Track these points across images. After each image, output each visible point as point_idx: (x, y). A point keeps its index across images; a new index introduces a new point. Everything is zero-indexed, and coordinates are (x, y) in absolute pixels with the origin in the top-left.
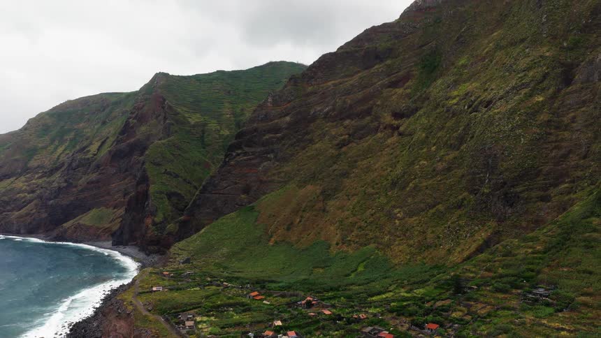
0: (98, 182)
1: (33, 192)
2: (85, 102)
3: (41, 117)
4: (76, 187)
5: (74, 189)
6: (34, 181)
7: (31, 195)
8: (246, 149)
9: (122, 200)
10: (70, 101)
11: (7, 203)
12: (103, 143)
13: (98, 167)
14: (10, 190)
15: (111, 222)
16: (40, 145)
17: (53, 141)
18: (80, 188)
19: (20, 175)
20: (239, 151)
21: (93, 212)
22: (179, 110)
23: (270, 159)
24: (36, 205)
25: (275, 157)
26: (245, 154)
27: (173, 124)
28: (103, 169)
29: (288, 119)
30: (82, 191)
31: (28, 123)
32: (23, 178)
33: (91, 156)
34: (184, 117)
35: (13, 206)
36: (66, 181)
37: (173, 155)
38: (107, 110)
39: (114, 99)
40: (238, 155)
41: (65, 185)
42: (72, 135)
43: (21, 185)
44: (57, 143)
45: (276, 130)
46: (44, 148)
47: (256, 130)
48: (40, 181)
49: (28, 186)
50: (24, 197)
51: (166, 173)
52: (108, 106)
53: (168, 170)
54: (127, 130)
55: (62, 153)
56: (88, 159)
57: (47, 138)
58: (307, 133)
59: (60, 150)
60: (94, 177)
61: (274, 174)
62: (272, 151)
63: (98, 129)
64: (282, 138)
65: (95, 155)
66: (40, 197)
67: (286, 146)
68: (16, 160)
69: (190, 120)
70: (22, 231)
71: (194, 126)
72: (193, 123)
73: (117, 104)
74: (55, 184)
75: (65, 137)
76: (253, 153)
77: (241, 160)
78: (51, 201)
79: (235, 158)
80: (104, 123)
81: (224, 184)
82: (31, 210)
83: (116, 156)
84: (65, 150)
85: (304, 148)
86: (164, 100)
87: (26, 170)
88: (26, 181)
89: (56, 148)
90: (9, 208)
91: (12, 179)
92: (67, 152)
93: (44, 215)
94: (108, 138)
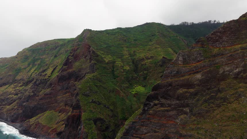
0: (50, 94)
1: (17, 94)
2: (46, 44)
3: (24, 51)
4: (38, 96)
5: (37, 98)
6: (18, 88)
7: (16, 96)
8: (163, 101)
9: (64, 107)
10: (39, 43)
11: (3, 100)
12: (54, 69)
13: (51, 84)
14: (5, 93)
15: (57, 124)
16: (22, 67)
17: (29, 65)
18: (40, 97)
19: (11, 83)
20: (157, 102)
21: (47, 113)
22: (98, 53)
23: (186, 113)
24: (17, 103)
25: (191, 111)
26: (162, 105)
27: (95, 64)
28: (53, 87)
29: (199, 76)
30: (41, 99)
31: (18, 54)
32: (12, 86)
33: (47, 77)
34: (102, 58)
35: (6, 102)
36: (33, 92)
37: (97, 86)
38: (58, 49)
39: (61, 43)
40: (155, 105)
41: (32, 94)
42: (39, 62)
43: (11, 90)
44: (31, 66)
45: (189, 85)
46: (25, 68)
47: (170, 85)
48: (21, 88)
49: (15, 90)
50: (12, 97)
51: (93, 102)
52: (58, 46)
53: (94, 100)
54: (67, 63)
55: (33, 72)
56: (46, 79)
57: (26, 63)
58: (219, 91)
59: (32, 70)
60: (48, 91)
61: (193, 129)
62: (187, 106)
63: (53, 59)
64: (196, 94)
65: (49, 77)
66: (20, 98)
67: (200, 102)
68: (10, 75)
69: (105, 59)
70: (9, 119)
71: (108, 63)
72: (107, 61)
73: (62, 45)
74: (27, 93)
75: (36, 63)
76: (170, 105)
77: (159, 111)
78: (25, 103)
79: (153, 107)
80: (56, 56)
81: (144, 129)
82: (15, 106)
83: (61, 79)
84: (35, 71)
85: (219, 106)
86: (90, 47)
87: (14, 81)
88: (14, 88)
89: (31, 69)
90: (4, 103)
91: (7, 86)
92: (36, 72)
93: (21, 111)
94: (57, 66)
